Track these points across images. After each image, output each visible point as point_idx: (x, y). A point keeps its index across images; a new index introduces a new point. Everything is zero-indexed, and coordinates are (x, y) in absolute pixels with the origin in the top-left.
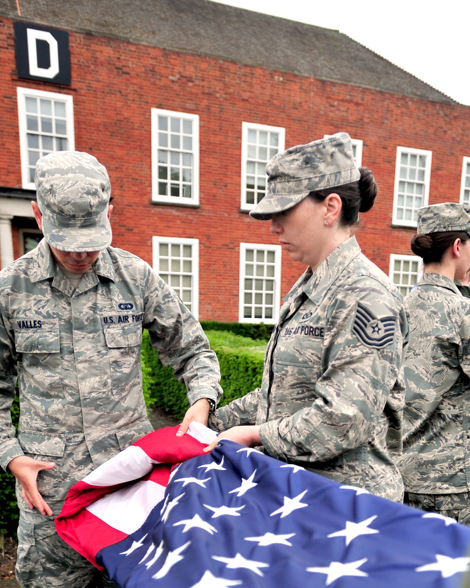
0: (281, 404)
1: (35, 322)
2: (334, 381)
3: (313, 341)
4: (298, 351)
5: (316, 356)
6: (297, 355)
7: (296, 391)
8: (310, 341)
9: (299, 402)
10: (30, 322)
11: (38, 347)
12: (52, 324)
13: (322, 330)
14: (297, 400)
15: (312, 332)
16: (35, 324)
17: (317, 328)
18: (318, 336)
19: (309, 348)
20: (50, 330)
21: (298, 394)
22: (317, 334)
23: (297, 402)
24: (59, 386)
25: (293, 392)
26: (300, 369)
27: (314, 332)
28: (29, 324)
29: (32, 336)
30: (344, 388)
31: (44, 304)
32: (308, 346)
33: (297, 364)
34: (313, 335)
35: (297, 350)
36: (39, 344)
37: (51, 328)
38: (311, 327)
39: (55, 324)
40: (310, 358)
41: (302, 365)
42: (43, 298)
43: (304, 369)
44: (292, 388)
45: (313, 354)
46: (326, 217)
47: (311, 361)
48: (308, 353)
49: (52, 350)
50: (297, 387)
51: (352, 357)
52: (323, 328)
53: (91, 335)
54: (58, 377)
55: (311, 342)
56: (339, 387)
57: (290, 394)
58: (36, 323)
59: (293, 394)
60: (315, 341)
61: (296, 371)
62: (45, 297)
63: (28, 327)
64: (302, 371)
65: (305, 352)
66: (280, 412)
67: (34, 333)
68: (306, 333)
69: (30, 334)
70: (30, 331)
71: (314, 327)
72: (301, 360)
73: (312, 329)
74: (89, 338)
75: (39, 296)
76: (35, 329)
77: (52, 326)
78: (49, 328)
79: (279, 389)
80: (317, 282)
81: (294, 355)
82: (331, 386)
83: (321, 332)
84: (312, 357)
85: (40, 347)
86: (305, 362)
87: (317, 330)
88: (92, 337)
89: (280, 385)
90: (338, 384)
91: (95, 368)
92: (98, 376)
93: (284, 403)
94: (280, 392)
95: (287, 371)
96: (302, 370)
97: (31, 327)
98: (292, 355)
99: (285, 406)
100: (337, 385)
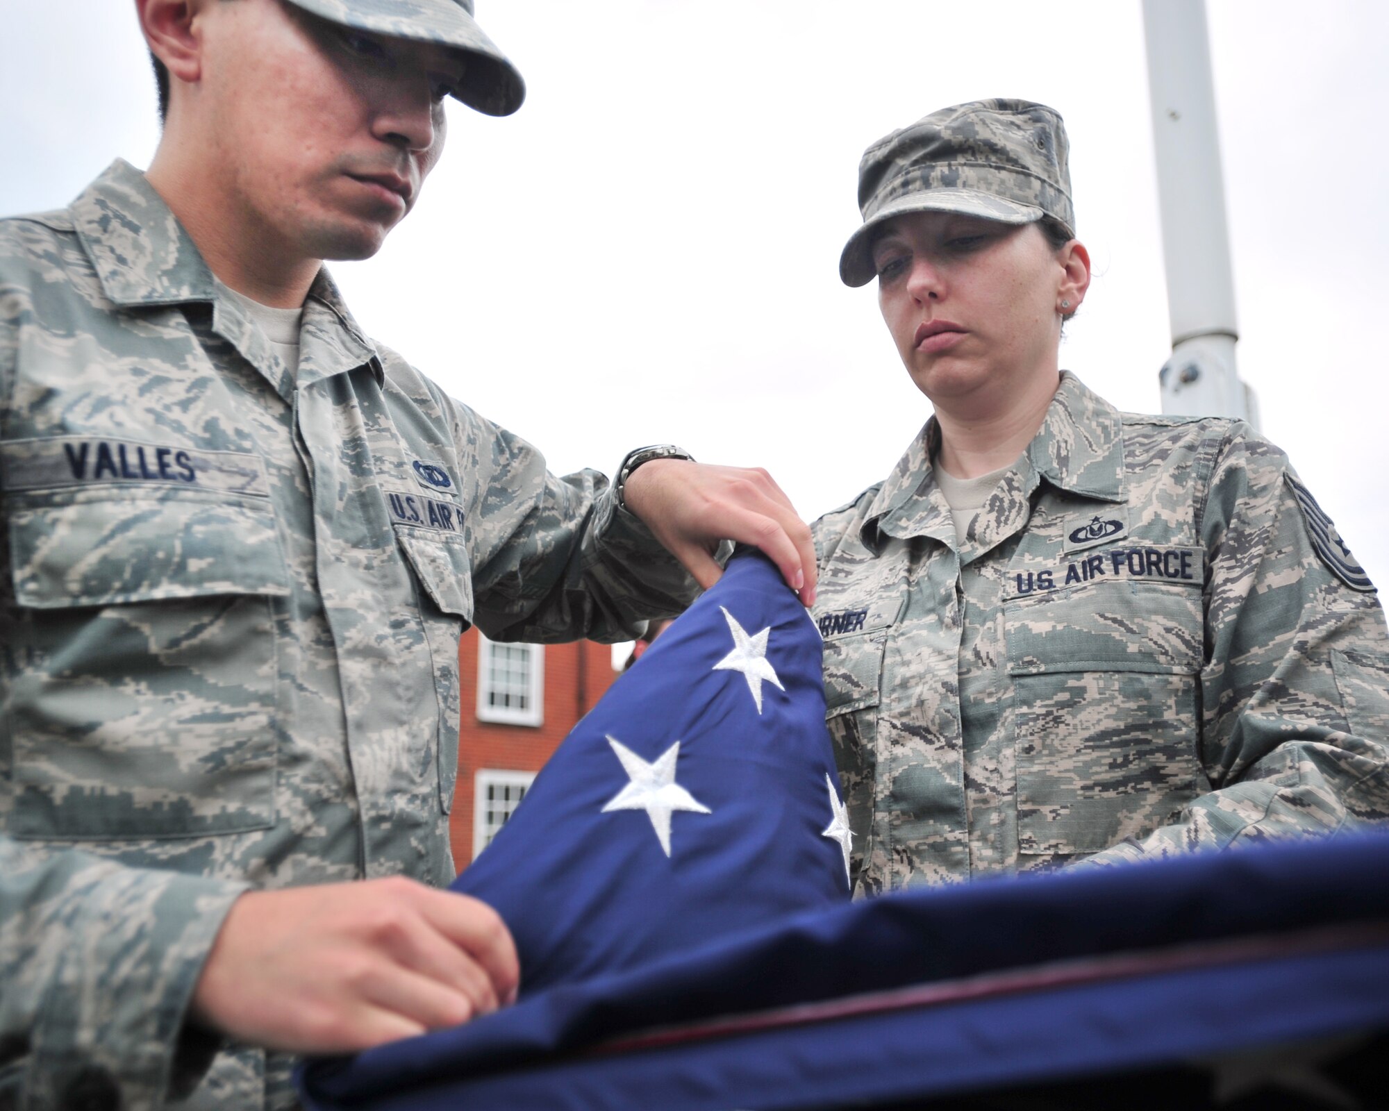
0: (1034, 812)
1: (161, 453)
2: (1301, 696)
3: (1163, 592)
4: (1121, 623)
5: (1178, 636)
6: (1116, 635)
7: (1106, 756)
8: (1155, 590)
9: (1111, 794)
10: (141, 452)
11: (182, 566)
12: (243, 474)
13: (1188, 560)
14: (1105, 786)
15: (1156, 564)
16: (163, 466)
17: (1168, 554)
18: (1174, 575)
19: (1156, 612)
20: (234, 497)
21: (1113, 766)
22: (1171, 570)
23: (1105, 795)
24: (264, 760)
25: (1096, 762)
26: (1131, 680)
27: (1162, 566)
28: (133, 459)
29: (154, 513)
30: (1351, 707)
31: (183, 396)
32: (1151, 606)
33: (1120, 665)
34: (1160, 574)
35: (1115, 620)
36: (192, 551)
37: (241, 491)
38: (1150, 552)
39: (254, 476)
40: (1161, 642)
41: (1137, 666)
42: (172, 372)
43: (1145, 678)
44: (1093, 748)
45: (1168, 630)
46: (1062, 289)
47: (1166, 653)
48: (1156, 626)
49: (263, 580)
50: (1113, 745)
51: (1339, 617)
52: (1190, 554)
53: (361, 555)
54: (263, 719)
55: (1159, 595)
56: (1327, 708)
57: (1083, 771)
58: (170, 459)
59: (1095, 769)
60: (1169, 593)
61: (1116, 686)
62: (186, 367)
63: (125, 472)
64: (1138, 686)
65: (1146, 624)
66: (1029, 841)
67: (163, 500)
68: (1137, 568)
69: (144, 506)
70: (139, 492)
71: (1163, 551)
72: (1132, 648)
73: (1154, 558)
74: (355, 564)
75: (156, 362)
76: (168, 484)
77: (238, 481)
78: (231, 489)
79: (1031, 760)
80: (1063, 453)
81: (1108, 638)
82: (1298, 712)
83: (1185, 565)
84: (1167, 641)
85: (194, 565)
86: (1148, 656)
87: (1171, 558)
88: (365, 561)
89: (1037, 744)
90: (1322, 701)
91: (391, 686)
92: (401, 723)
93: (1045, 809)
94: (1036, 768)
95: (1081, 691)
96: (1138, 680)
97: (146, 475)
98: (1096, 637)
99: (1050, 817)
100: (1316, 704)
